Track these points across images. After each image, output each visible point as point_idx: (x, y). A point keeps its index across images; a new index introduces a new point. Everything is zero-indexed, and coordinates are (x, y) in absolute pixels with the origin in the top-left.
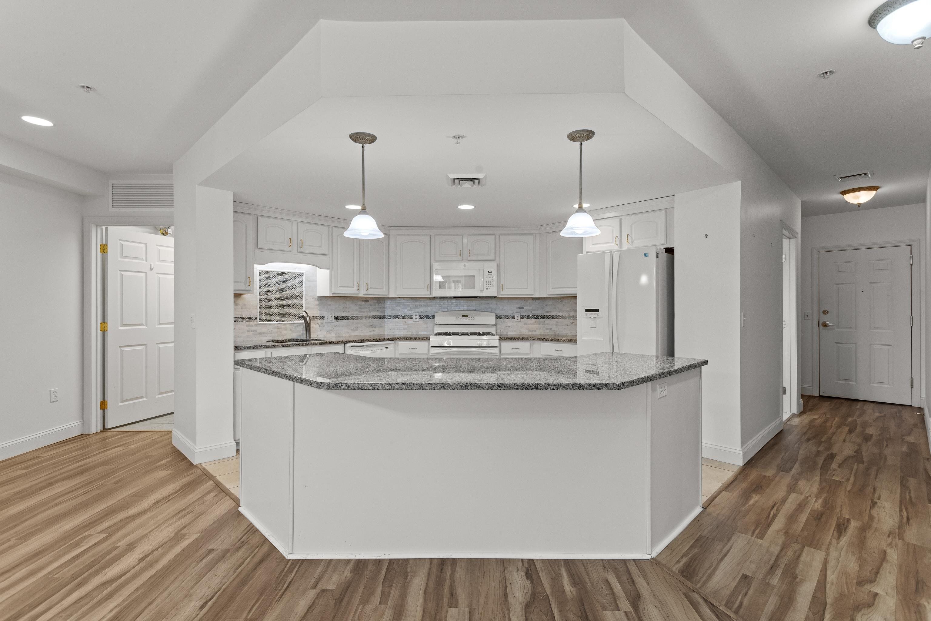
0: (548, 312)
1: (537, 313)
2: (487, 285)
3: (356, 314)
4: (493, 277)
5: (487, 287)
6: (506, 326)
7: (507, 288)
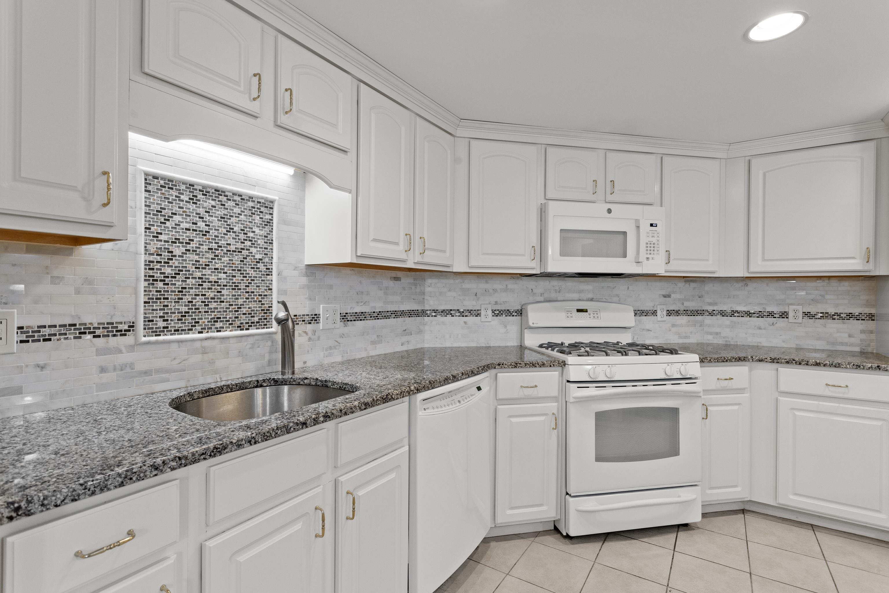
0: (710, 304)
1: (691, 305)
2: (649, 252)
3: (379, 306)
4: (658, 237)
5: (648, 256)
6: (644, 329)
7: (675, 259)
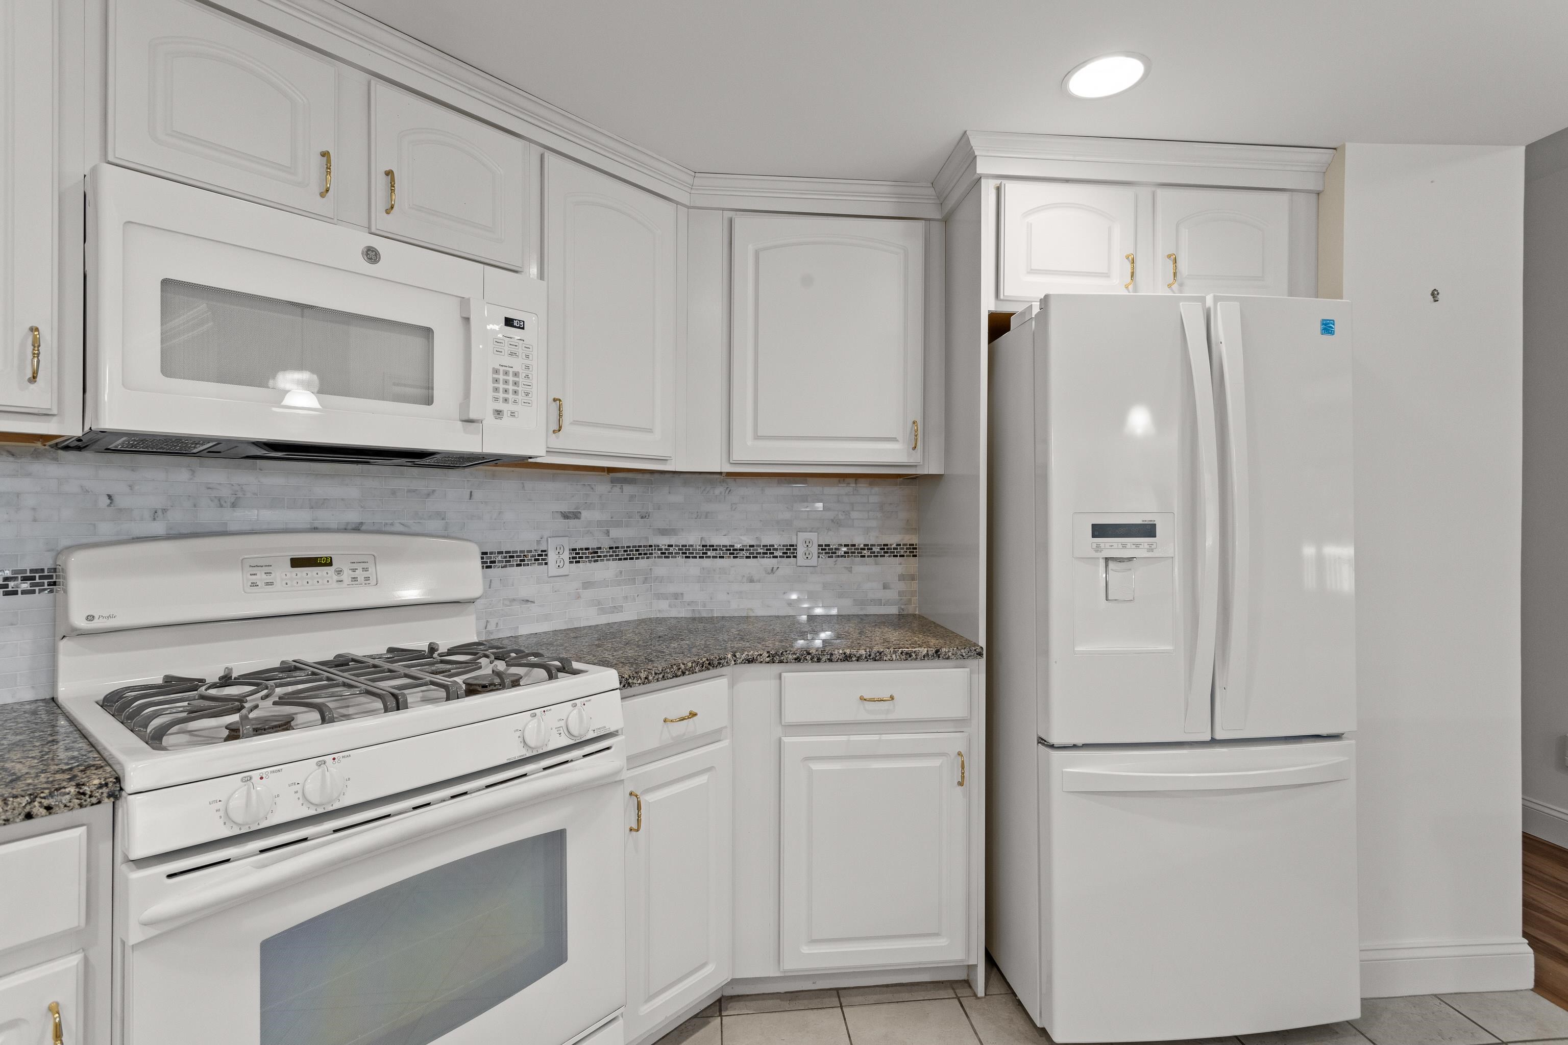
0: (663, 532)
1: (626, 535)
2: (501, 395)
4: (527, 357)
5: (500, 406)
6: (514, 600)
7: (575, 423)
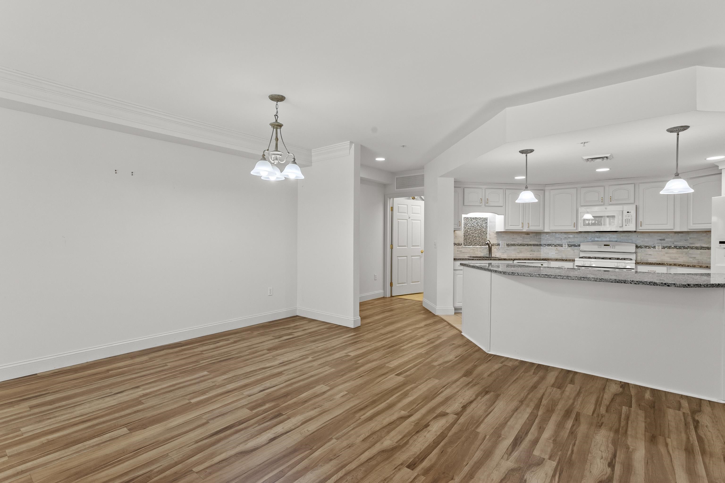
0: (692, 244)
3: (520, 242)
4: (631, 217)
5: (626, 224)
